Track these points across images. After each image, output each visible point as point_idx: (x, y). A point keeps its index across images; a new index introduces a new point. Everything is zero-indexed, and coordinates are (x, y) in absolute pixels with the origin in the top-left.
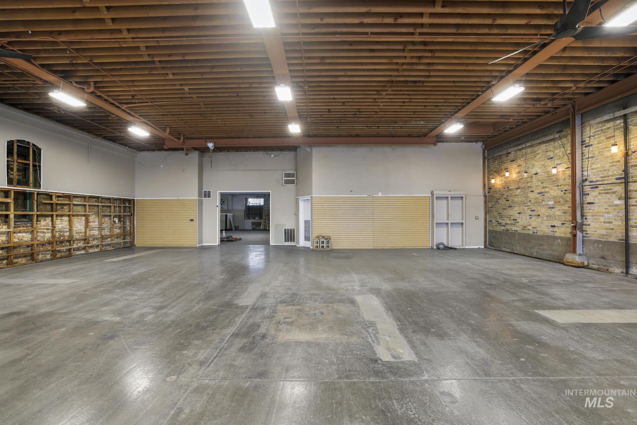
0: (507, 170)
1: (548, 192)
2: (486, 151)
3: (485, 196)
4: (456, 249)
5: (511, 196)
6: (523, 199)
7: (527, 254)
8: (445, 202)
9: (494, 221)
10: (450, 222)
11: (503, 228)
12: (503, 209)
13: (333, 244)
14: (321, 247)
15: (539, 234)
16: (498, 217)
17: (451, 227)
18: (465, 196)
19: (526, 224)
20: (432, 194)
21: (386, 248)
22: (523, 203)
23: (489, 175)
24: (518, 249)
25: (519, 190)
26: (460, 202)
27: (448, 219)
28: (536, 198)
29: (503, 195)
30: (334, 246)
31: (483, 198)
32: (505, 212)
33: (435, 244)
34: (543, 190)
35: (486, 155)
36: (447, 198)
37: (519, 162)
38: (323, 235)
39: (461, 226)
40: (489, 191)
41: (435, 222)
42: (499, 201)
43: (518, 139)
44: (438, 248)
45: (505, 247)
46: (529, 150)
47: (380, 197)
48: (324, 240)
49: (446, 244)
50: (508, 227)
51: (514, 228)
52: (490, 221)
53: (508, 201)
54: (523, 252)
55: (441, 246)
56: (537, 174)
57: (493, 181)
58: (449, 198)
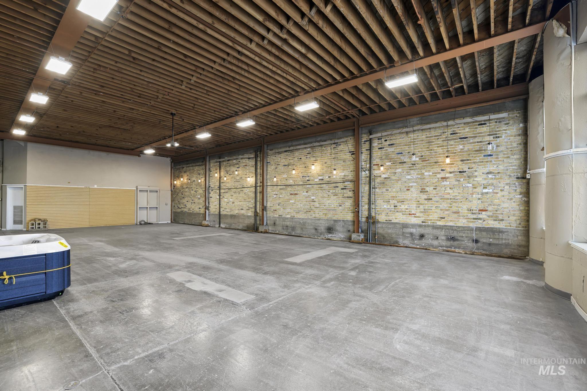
0: (182, 177)
1: (198, 191)
2: (173, 164)
3: (172, 191)
4: (152, 224)
5: (184, 192)
6: (189, 194)
7: (190, 224)
8: (146, 193)
9: (176, 206)
10: (148, 207)
11: (180, 210)
12: (181, 199)
13: (49, 225)
14: (37, 228)
15: (195, 212)
16: (178, 204)
17: (149, 210)
18: (159, 190)
19: (190, 207)
20: (137, 189)
21: (100, 226)
22: (189, 196)
23: (174, 178)
24: (187, 221)
25: (187, 189)
26: (155, 194)
27: (147, 205)
28: (194, 194)
29: (180, 191)
30: (50, 227)
31: (170, 192)
32: (181, 201)
33: (138, 221)
34: (196, 190)
35: (173, 166)
36: (147, 191)
37: (188, 173)
38: (40, 218)
39: (156, 209)
40: (174, 188)
41: (139, 207)
42: (179, 194)
43: (188, 161)
44: (141, 224)
45: (181, 221)
46: (191, 168)
47: (95, 189)
48: (41, 222)
49: (146, 221)
50: (183, 209)
51: (185, 210)
52: (174, 206)
53: (182, 194)
54: (188, 223)
55: (143, 222)
56: (194, 181)
57: (175, 182)
58: (149, 191)
